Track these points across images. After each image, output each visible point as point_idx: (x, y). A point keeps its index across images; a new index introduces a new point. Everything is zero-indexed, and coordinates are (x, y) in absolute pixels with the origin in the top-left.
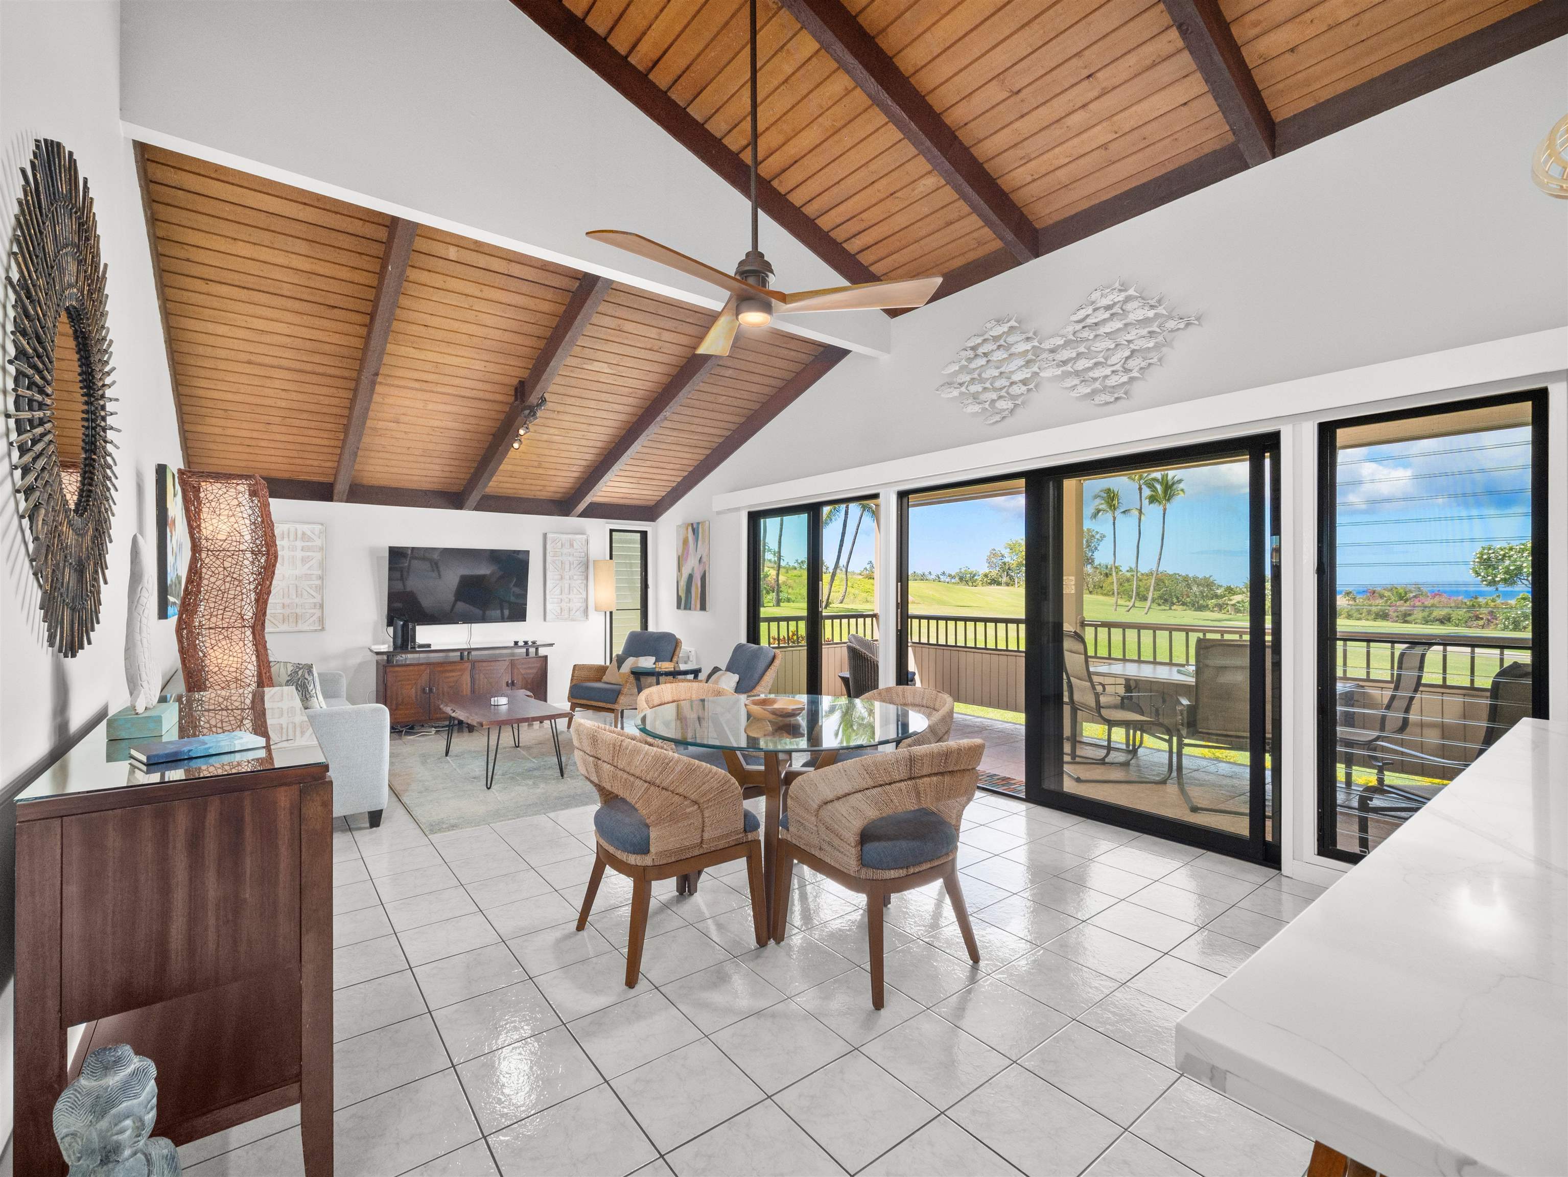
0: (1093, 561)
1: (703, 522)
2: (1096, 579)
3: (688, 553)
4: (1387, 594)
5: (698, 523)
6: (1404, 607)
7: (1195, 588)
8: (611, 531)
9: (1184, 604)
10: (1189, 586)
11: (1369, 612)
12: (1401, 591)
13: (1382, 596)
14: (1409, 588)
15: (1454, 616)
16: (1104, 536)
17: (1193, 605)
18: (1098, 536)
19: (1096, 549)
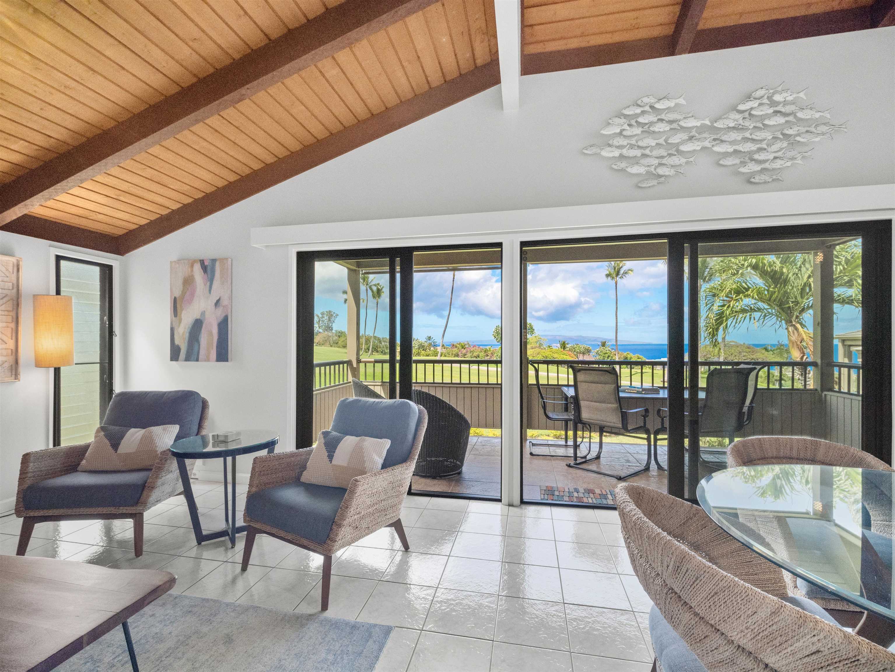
0: (332, 329)
1: (223, 260)
2: (334, 339)
3: (193, 295)
4: (458, 346)
5: (214, 261)
6: (464, 351)
7: (383, 343)
8: (59, 258)
9: (377, 352)
10: (380, 342)
12: (463, 345)
13: (456, 347)
14: (466, 343)
16: (338, 315)
17: (382, 352)
18: (334, 315)
19: (334, 322)
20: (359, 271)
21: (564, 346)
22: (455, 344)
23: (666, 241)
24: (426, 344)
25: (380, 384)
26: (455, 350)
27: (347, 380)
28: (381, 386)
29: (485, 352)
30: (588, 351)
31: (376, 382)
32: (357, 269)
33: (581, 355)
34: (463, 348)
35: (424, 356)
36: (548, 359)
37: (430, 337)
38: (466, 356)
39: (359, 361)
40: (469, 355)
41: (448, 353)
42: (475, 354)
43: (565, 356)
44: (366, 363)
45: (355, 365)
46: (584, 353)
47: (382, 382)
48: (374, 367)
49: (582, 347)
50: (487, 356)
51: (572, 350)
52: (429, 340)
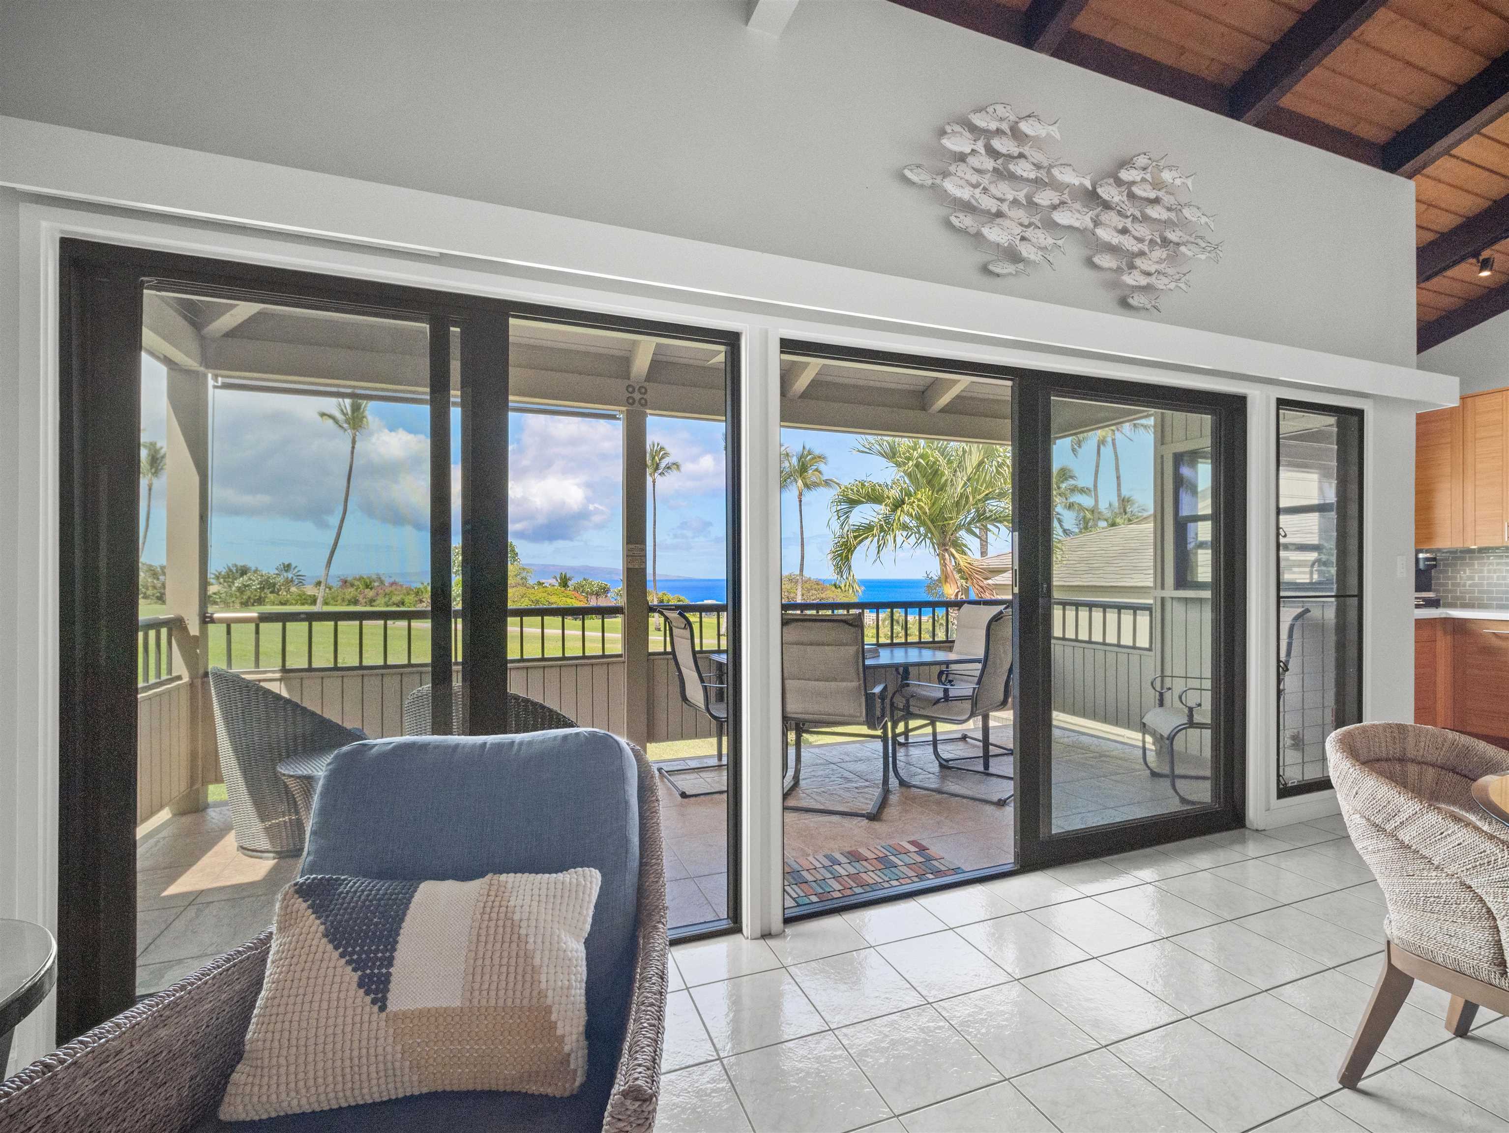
4: (357, 583)
6: (370, 594)
11: (343, 600)
12: (368, 581)
13: (352, 585)
14: (374, 577)
15: (406, 601)
20: (205, 376)
21: (564, 582)
22: (349, 579)
23: (1009, 383)
24: (280, 580)
25: (278, 675)
26: (350, 592)
27: (170, 671)
28: (280, 680)
29: (417, 594)
30: (605, 591)
31: (265, 672)
32: (202, 369)
33: (594, 597)
34: (367, 586)
35: (273, 604)
36: (541, 606)
37: (289, 565)
38: (374, 604)
39: (206, 620)
40: (381, 600)
41: (333, 598)
42: (396, 599)
43: (569, 600)
44: (229, 624)
45: (194, 629)
46: (597, 595)
47: (284, 670)
48: (257, 632)
49: (596, 582)
50: (421, 601)
51: (579, 588)
52: (287, 571)
